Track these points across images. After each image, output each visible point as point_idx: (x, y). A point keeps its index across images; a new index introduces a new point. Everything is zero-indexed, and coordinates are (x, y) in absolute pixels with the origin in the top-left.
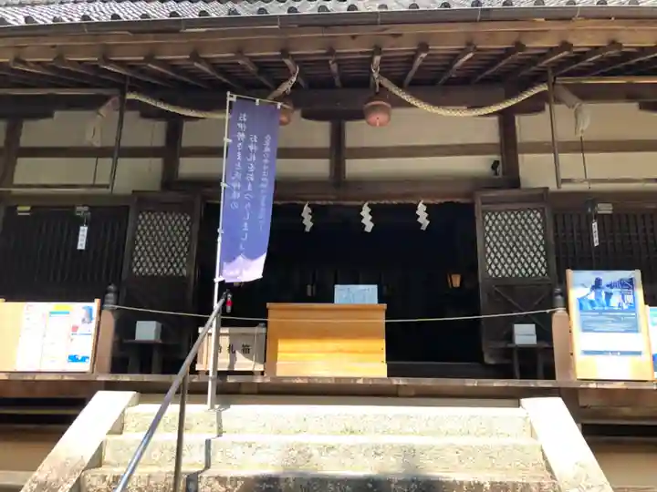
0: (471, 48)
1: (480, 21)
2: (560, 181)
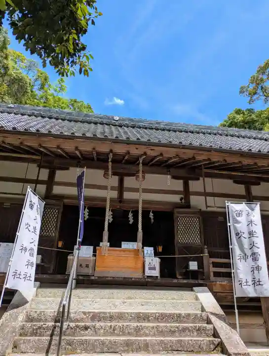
0: (177, 157)
1: (181, 148)
2: (207, 207)
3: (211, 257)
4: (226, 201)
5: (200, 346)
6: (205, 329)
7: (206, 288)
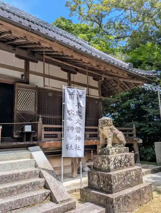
0: (25, 38)
1: (30, 32)
2: (45, 86)
3: (43, 124)
4: (63, 86)
5: (35, 200)
6: (38, 183)
7: (39, 147)
